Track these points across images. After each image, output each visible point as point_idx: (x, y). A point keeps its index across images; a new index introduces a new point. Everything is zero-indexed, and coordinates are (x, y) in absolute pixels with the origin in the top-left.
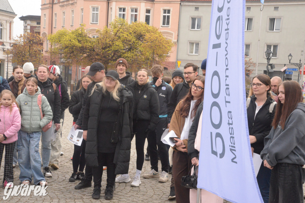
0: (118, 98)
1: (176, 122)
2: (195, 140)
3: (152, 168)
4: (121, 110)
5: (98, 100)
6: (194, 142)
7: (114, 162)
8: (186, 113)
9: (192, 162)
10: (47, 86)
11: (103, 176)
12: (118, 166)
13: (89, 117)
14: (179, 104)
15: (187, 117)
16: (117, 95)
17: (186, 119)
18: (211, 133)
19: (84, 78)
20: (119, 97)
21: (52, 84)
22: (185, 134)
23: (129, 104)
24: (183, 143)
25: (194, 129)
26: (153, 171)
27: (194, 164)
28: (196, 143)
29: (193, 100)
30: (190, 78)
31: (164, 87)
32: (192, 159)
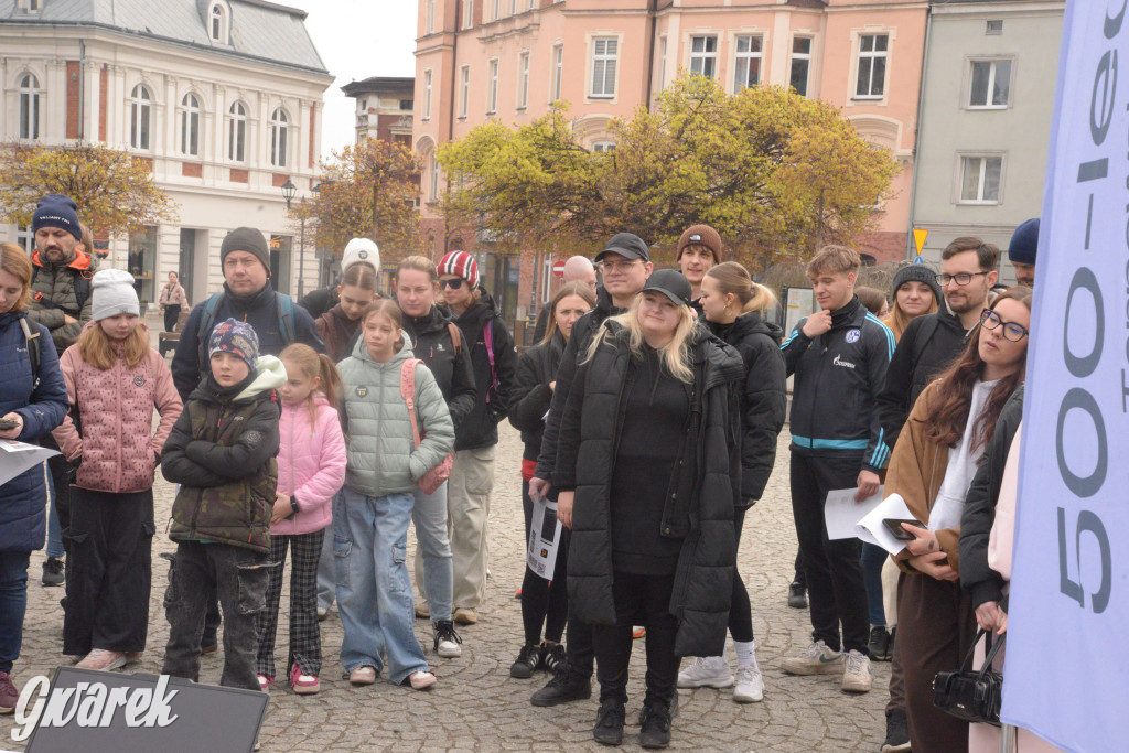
0: (688, 371)
1: (913, 461)
2: (988, 533)
3: (816, 637)
4: (700, 416)
5: (613, 376)
6: (986, 541)
7: (672, 609)
8: (953, 430)
9: (979, 618)
10: (429, 329)
11: (632, 661)
12: (685, 624)
13: (579, 442)
14: (927, 395)
15: (953, 443)
16: (683, 361)
17: (953, 454)
18: (1061, 512)
19: (566, 298)
20: (689, 366)
21: (446, 327)
22: (945, 511)
23: (729, 396)
24: (937, 545)
25: (984, 490)
26: (822, 648)
27: (988, 626)
28: (994, 547)
29: (983, 381)
30: (964, 295)
31: (854, 331)
32: (978, 606)
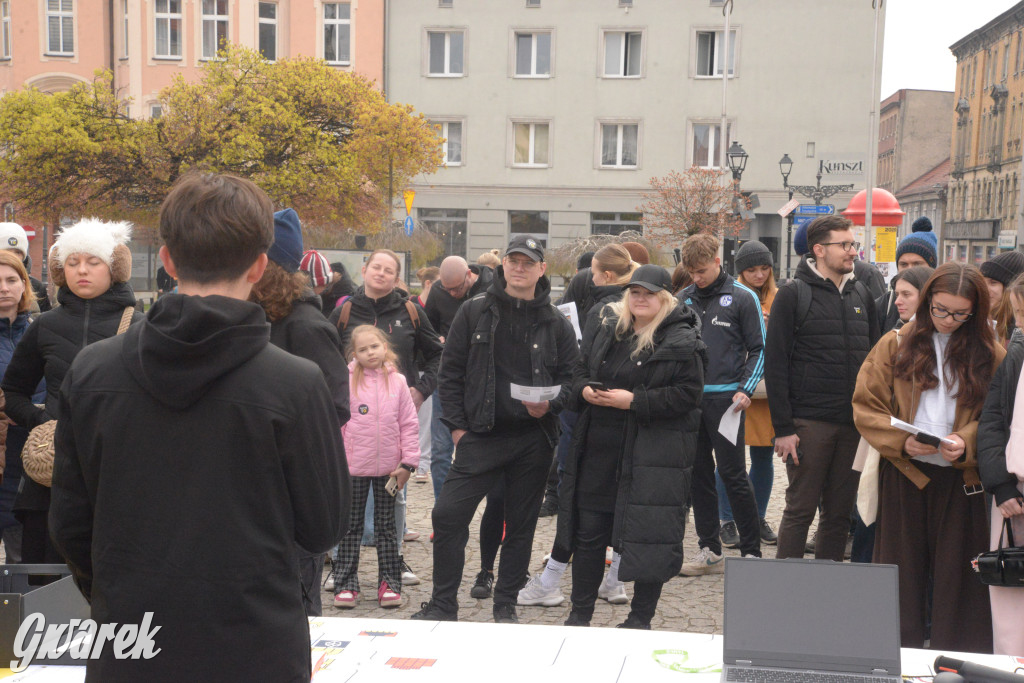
2: (1006, 445)
10: (388, 309)
21: (403, 303)
26: (707, 552)
31: (726, 297)
